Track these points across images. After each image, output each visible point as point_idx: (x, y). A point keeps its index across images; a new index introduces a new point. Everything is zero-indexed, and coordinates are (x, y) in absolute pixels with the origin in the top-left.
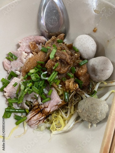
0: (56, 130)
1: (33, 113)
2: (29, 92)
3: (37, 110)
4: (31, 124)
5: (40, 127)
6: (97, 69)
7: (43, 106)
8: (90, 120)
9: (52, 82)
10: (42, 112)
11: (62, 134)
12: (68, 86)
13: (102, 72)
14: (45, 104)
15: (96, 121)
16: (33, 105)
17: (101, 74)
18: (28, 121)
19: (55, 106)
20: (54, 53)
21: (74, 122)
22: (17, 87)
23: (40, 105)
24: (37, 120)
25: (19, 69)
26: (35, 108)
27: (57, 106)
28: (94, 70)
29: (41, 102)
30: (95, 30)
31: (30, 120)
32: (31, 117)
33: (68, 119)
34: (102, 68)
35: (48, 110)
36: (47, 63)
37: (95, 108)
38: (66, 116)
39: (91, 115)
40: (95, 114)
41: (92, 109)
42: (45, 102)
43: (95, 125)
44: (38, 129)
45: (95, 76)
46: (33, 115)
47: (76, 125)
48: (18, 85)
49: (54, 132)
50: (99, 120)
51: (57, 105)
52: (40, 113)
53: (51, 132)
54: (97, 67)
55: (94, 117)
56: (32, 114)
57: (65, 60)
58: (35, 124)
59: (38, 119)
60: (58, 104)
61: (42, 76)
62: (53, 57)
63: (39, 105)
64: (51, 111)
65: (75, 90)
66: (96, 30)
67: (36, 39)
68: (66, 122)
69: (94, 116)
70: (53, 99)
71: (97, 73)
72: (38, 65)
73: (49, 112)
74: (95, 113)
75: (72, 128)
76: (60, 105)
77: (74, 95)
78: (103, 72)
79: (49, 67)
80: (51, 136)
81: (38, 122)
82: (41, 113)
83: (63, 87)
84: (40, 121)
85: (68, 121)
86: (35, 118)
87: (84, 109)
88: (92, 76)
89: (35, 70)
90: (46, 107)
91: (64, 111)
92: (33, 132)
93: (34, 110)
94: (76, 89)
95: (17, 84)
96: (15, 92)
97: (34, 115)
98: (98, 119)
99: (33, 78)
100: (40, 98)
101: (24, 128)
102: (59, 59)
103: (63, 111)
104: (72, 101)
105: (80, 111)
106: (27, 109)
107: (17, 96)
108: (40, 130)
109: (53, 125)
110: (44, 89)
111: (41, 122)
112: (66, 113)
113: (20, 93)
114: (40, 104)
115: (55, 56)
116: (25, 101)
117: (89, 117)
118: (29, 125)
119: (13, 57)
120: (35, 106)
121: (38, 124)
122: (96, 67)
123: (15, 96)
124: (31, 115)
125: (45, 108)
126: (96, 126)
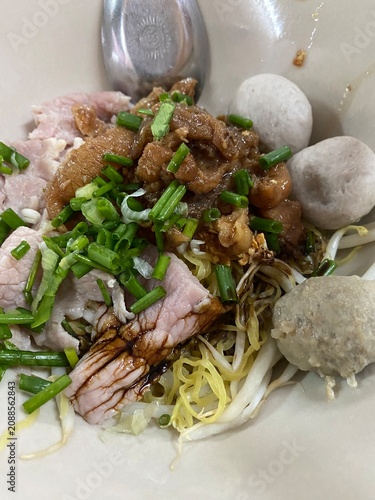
0: (196, 421)
1: (94, 359)
2: (75, 270)
3: (111, 347)
4: (88, 408)
5: (129, 419)
6: (325, 179)
7: (135, 327)
8: (332, 361)
9: (167, 224)
10: (135, 350)
11: (222, 436)
12: (230, 237)
13: (346, 185)
14: (142, 317)
15: (355, 359)
16: (94, 334)
17: (343, 191)
18: (76, 396)
19: (185, 317)
20: (168, 117)
21: (264, 388)
22: (27, 262)
23: (122, 324)
24: (116, 387)
25: (34, 199)
26: (101, 340)
27: (194, 318)
28: (316, 184)
29: (128, 309)
30: (300, 58)
31: (85, 389)
32: (88, 373)
33: (241, 374)
34: (346, 171)
35: (156, 337)
36: (144, 155)
37: (344, 305)
38: (231, 363)
39: (333, 336)
40: (351, 329)
41: (336, 312)
42: (144, 310)
43: (352, 382)
44: (120, 428)
45: (322, 206)
46: (96, 367)
47: (275, 400)
48: (32, 252)
49: (188, 433)
50: (367, 357)
51: (192, 313)
52: (125, 354)
53: (175, 433)
54: (328, 168)
55: (345, 344)
56: (91, 361)
57: (208, 142)
58: (104, 407)
59: (116, 381)
60: (197, 307)
61: (125, 205)
62: (163, 130)
63: (118, 325)
64: (171, 342)
65: (255, 259)
66: (303, 57)
67: (96, 102)
68: (233, 387)
69: (348, 339)
70: (174, 290)
71: (327, 193)
72: (105, 168)
73: (162, 347)
74: (347, 325)
75: (260, 412)
76: (206, 310)
77: (252, 276)
78: (349, 184)
79: (151, 169)
80: (176, 449)
81: (120, 394)
82: (131, 354)
83: (209, 251)
84: (126, 390)
85: (242, 380)
86: (105, 377)
87: (299, 320)
88: (312, 205)
89: (96, 188)
90: (150, 326)
91: (222, 347)
92: (99, 437)
93: (100, 347)
94: (260, 251)
95: (27, 247)
96: (22, 286)
97: (100, 364)
98: (362, 351)
99: (91, 214)
100: (122, 296)
101: (61, 425)
102: (188, 137)
103: (215, 346)
104: (246, 301)
105: (287, 330)
106: (71, 348)
107: (30, 300)
108: (129, 428)
109: (182, 405)
110: (136, 261)
111: (132, 395)
112: (230, 353)
113: (42, 285)
114: (124, 321)
115: (172, 127)
116: (60, 319)
117: (327, 344)
118: (83, 413)
119: (13, 157)
120: (102, 334)
121: (120, 406)
122: (322, 172)
123: (21, 300)
124: (87, 369)
125: (143, 332)
126: (355, 384)
